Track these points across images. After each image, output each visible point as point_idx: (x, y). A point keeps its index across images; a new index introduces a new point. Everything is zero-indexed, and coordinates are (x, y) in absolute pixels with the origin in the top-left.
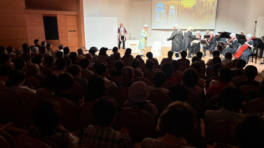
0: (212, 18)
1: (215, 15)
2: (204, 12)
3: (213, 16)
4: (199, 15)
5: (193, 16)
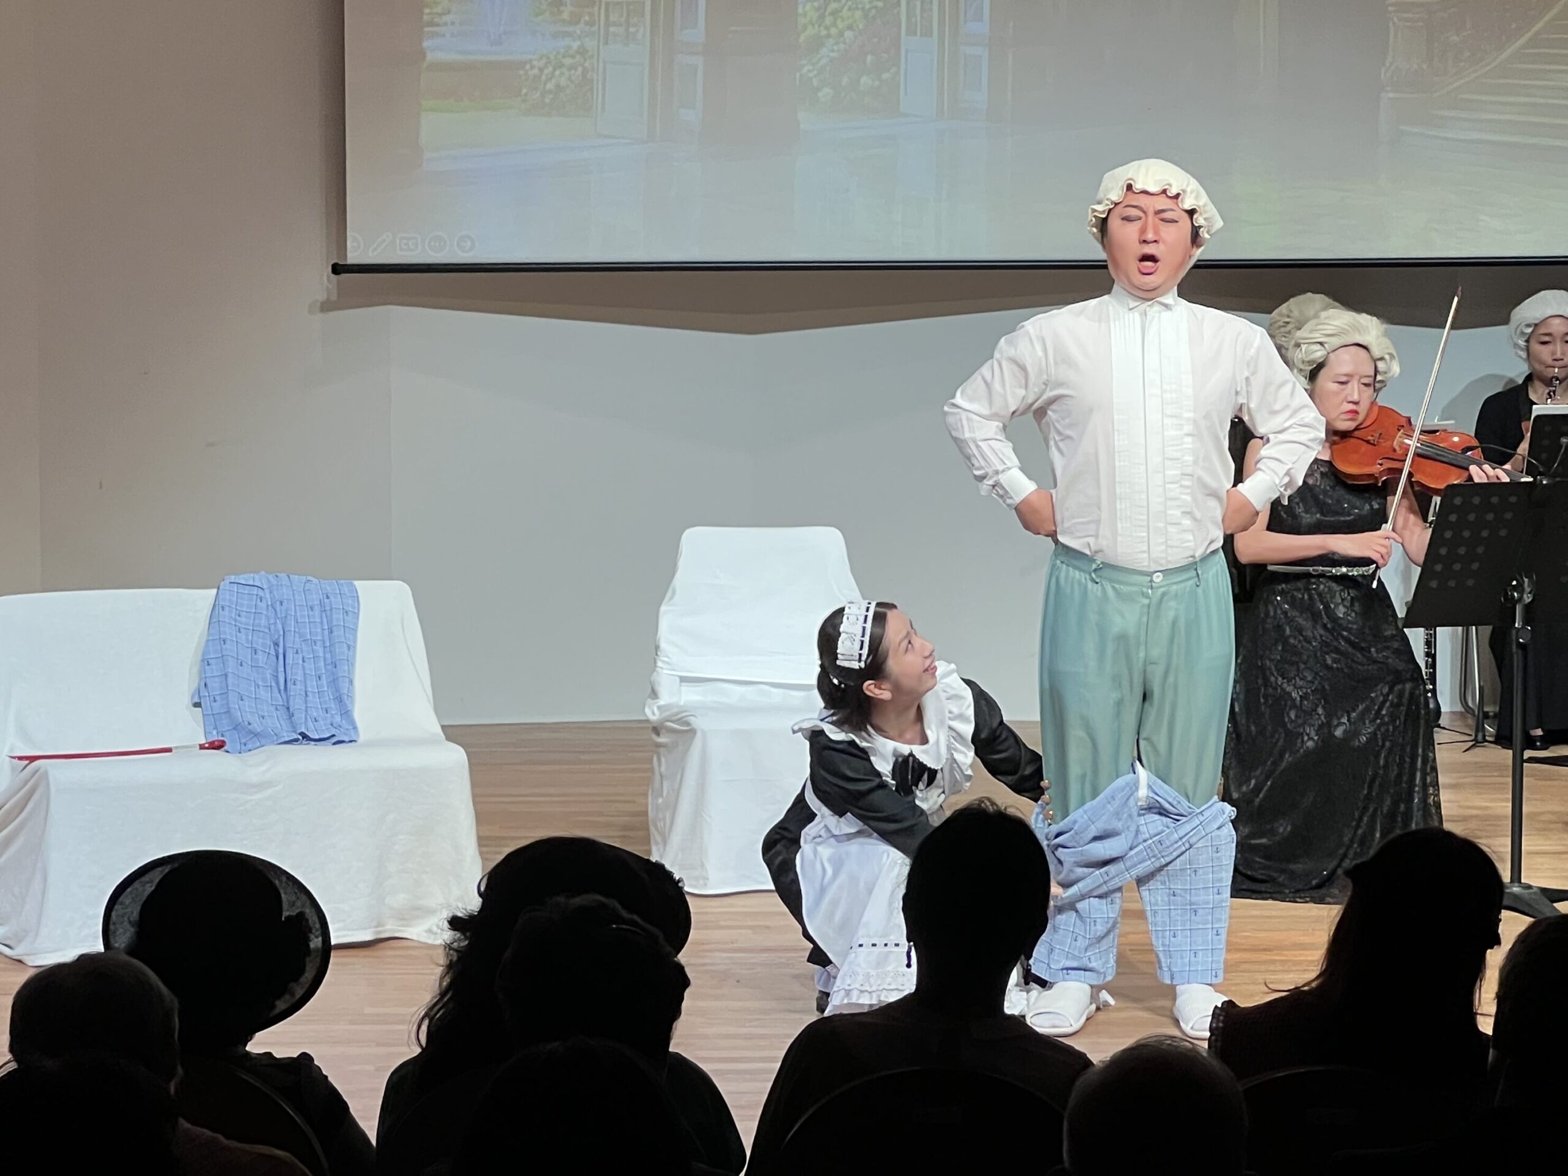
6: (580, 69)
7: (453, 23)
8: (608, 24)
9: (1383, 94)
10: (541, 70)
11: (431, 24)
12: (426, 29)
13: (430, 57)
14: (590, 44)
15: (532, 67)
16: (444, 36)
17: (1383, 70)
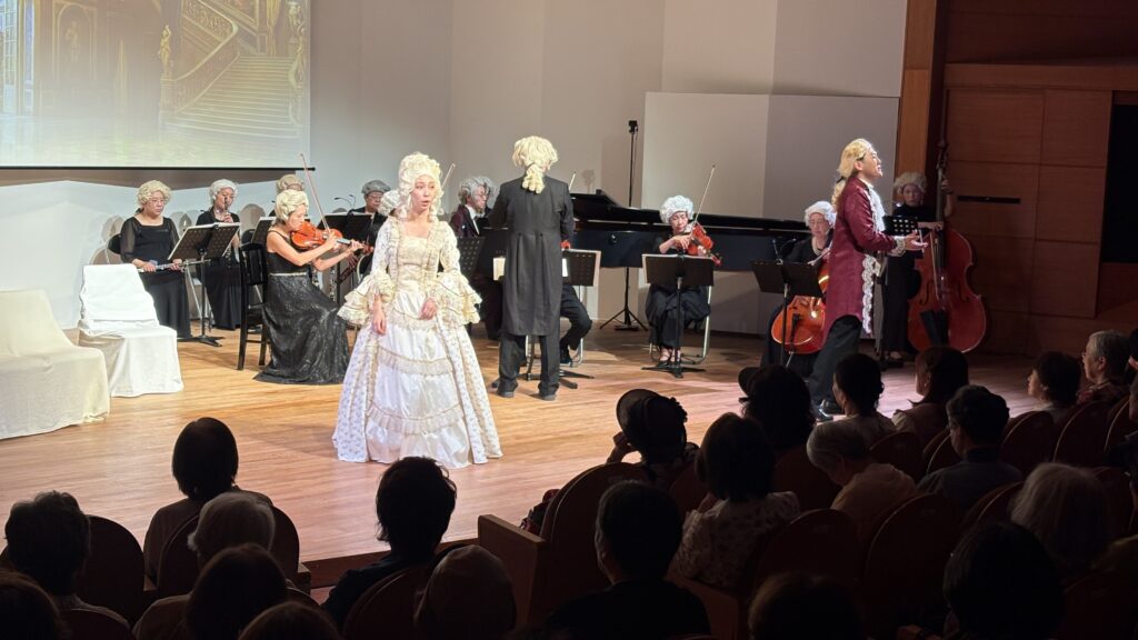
4: (208, 54)
5: (167, 56)
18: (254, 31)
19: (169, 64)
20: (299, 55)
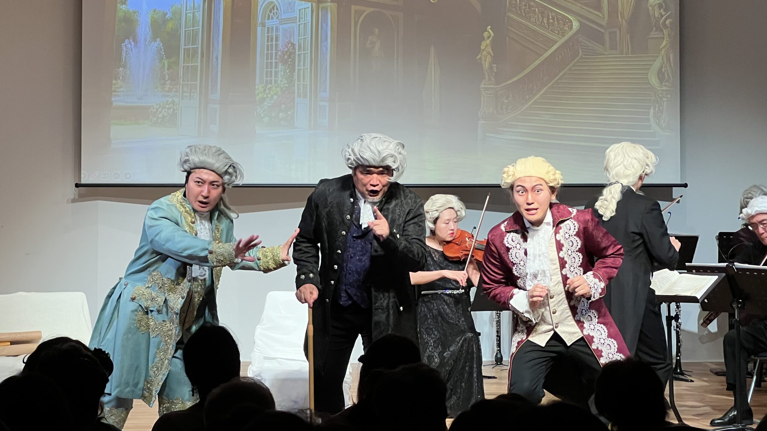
0: (654, 80)
1: (674, 57)
2: (576, 25)
3: (657, 64)
4: (541, 55)
5: (489, 59)
6: (172, 110)
7: (123, 91)
8: (183, 92)
9: (479, 122)
10: (157, 110)
11: (115, 91)
12: (113, 93)
13: (114, 104)
14: (176, 100)
15: (154, 108)
16: (120, 96)
17: (479, 112)
18: (601, 26)
19: (491, 68)
20: (663, 52)
